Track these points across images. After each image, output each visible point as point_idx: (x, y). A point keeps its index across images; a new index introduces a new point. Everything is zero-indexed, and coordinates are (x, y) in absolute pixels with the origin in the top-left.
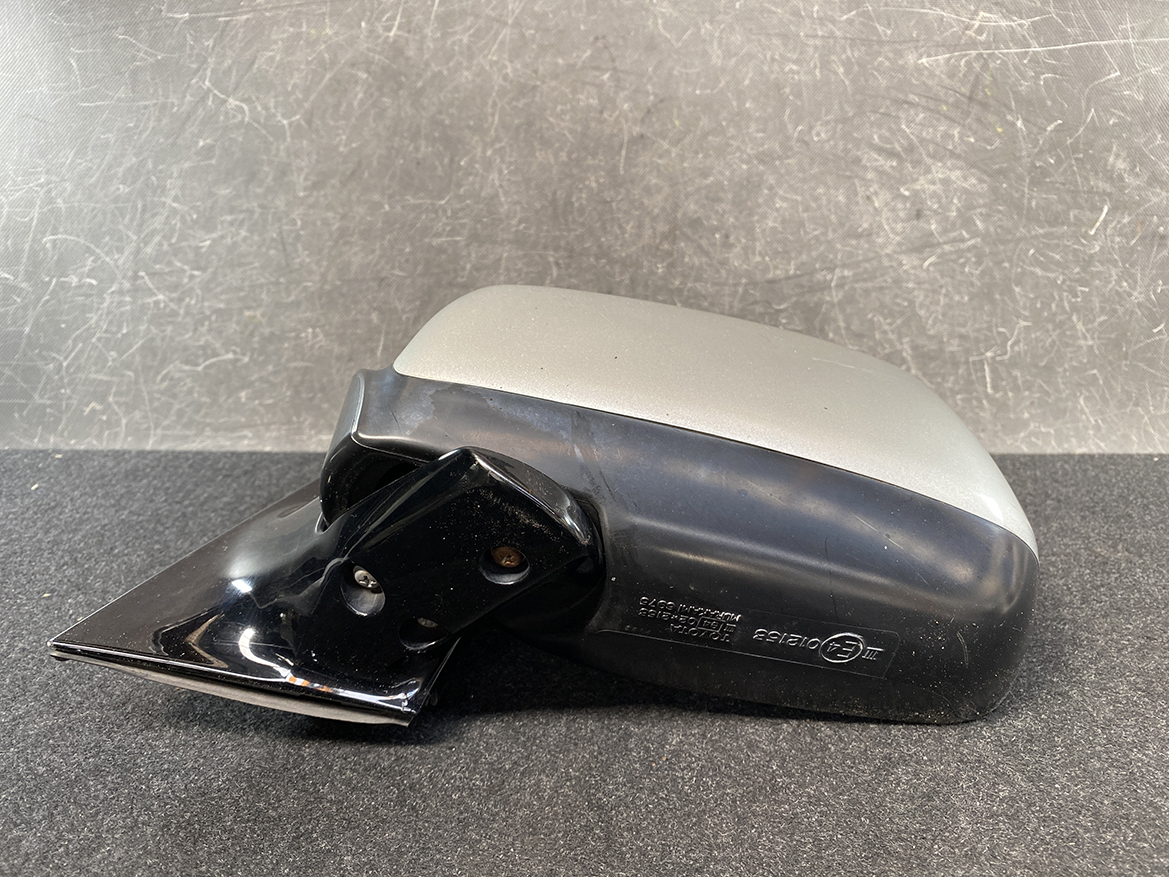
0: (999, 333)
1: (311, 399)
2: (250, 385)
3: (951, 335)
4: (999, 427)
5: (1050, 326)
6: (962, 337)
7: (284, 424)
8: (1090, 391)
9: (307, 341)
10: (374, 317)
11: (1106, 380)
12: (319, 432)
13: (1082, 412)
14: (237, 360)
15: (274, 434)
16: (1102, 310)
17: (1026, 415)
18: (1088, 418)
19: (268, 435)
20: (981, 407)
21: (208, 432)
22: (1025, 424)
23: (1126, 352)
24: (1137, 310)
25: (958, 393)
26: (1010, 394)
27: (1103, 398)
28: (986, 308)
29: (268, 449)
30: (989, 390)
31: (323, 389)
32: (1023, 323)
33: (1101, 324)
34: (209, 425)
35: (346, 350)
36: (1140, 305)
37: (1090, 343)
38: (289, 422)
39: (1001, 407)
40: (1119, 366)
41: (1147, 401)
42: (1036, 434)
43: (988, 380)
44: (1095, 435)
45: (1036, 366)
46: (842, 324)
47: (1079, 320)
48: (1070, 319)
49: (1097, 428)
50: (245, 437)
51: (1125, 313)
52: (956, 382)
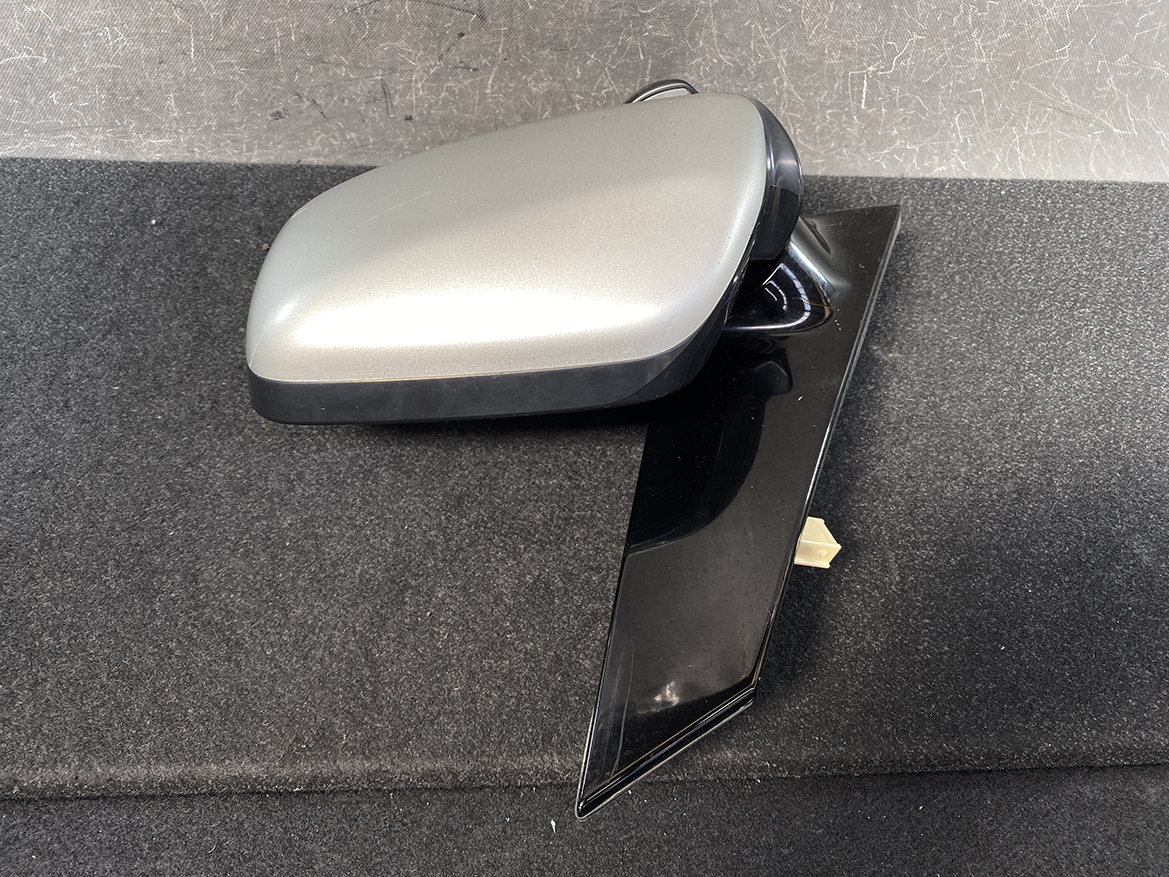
0: (887, 46)
1: (129, 103)
2: (58, 86)
3: (834, 47)
4: (864, 143)
5: (945, 41)
6: (845, 49)
8: (968, 110)
9: (108, 42)
10: (177, 14)
11: (989, 100)
12: (148, 136)
13: (954, 130)
14: (33, 61)
15: (100, 137)
16: (1008, 25)
17: (895, 132)
18: (957, 136)
19: (93, 138)
20: (850, 123)
21: (27, 134)
22: (893, 140)
23: (1019, 72)
24: (1046, 28)
25: (829, 108)
26: (884, 110)
27: (980, 118)
28: (880, 18)
29: (97, 154)
30: (863, 106)
31: (139, 92)
32: (916, 36)
33: (1001, 41)
34: (27, 127)
35: (154, 51)
36: (1050, 23)
37: (984, 61)
38: (112, 125)
39: (871, 122)
40: (1008, 86)
41: (1025, 123)
42: (900, 152)
43: (864, 96)
44: (959, 154)
45: (919, 83)
46: (715, 32)
47: (979, 36)
48: (969, 34)
49: (964, 146)
50: (70, 139)
51: (1030, 32)
52: (830, 95)
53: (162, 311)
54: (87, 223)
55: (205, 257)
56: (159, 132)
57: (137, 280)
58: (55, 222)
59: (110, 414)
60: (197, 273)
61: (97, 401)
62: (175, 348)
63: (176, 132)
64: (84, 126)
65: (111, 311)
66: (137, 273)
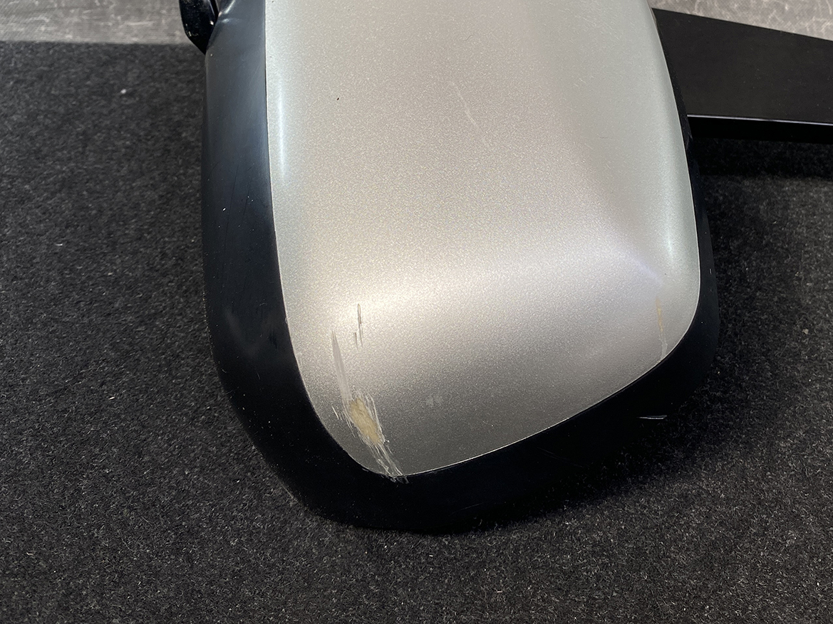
7: (85, 8)
12: (127, 18)
15: (75, 19)
19: (67, 20)
29: (69, 37)
50: (42, 22)
53: (124, 171)
54: (49, 93)
55: (179, 124)
56: (140, 14)
57: (98, 143)
58: (13, 93)
59: (49, 271)
60: (169, 138)
61: (34, 258)
62: (136, 206)
63: (159, 13)
64: (60, 8)
65: (64, 172)
66: (99, 137)
